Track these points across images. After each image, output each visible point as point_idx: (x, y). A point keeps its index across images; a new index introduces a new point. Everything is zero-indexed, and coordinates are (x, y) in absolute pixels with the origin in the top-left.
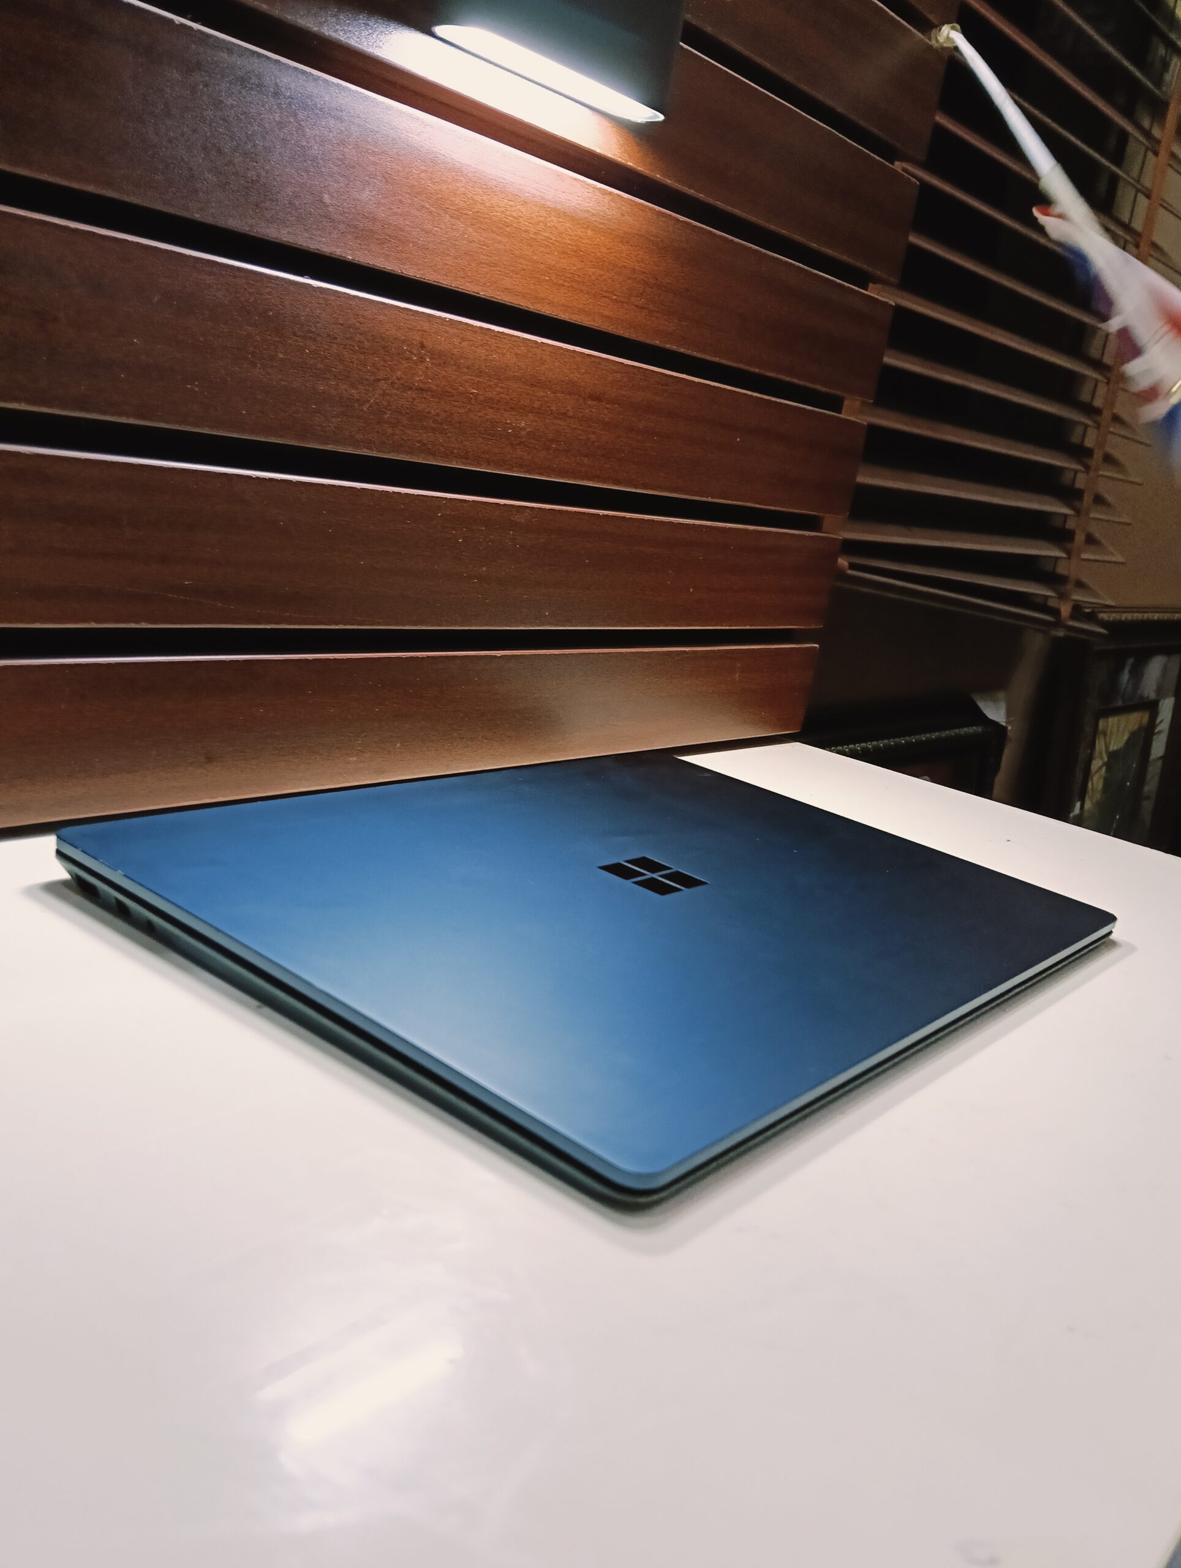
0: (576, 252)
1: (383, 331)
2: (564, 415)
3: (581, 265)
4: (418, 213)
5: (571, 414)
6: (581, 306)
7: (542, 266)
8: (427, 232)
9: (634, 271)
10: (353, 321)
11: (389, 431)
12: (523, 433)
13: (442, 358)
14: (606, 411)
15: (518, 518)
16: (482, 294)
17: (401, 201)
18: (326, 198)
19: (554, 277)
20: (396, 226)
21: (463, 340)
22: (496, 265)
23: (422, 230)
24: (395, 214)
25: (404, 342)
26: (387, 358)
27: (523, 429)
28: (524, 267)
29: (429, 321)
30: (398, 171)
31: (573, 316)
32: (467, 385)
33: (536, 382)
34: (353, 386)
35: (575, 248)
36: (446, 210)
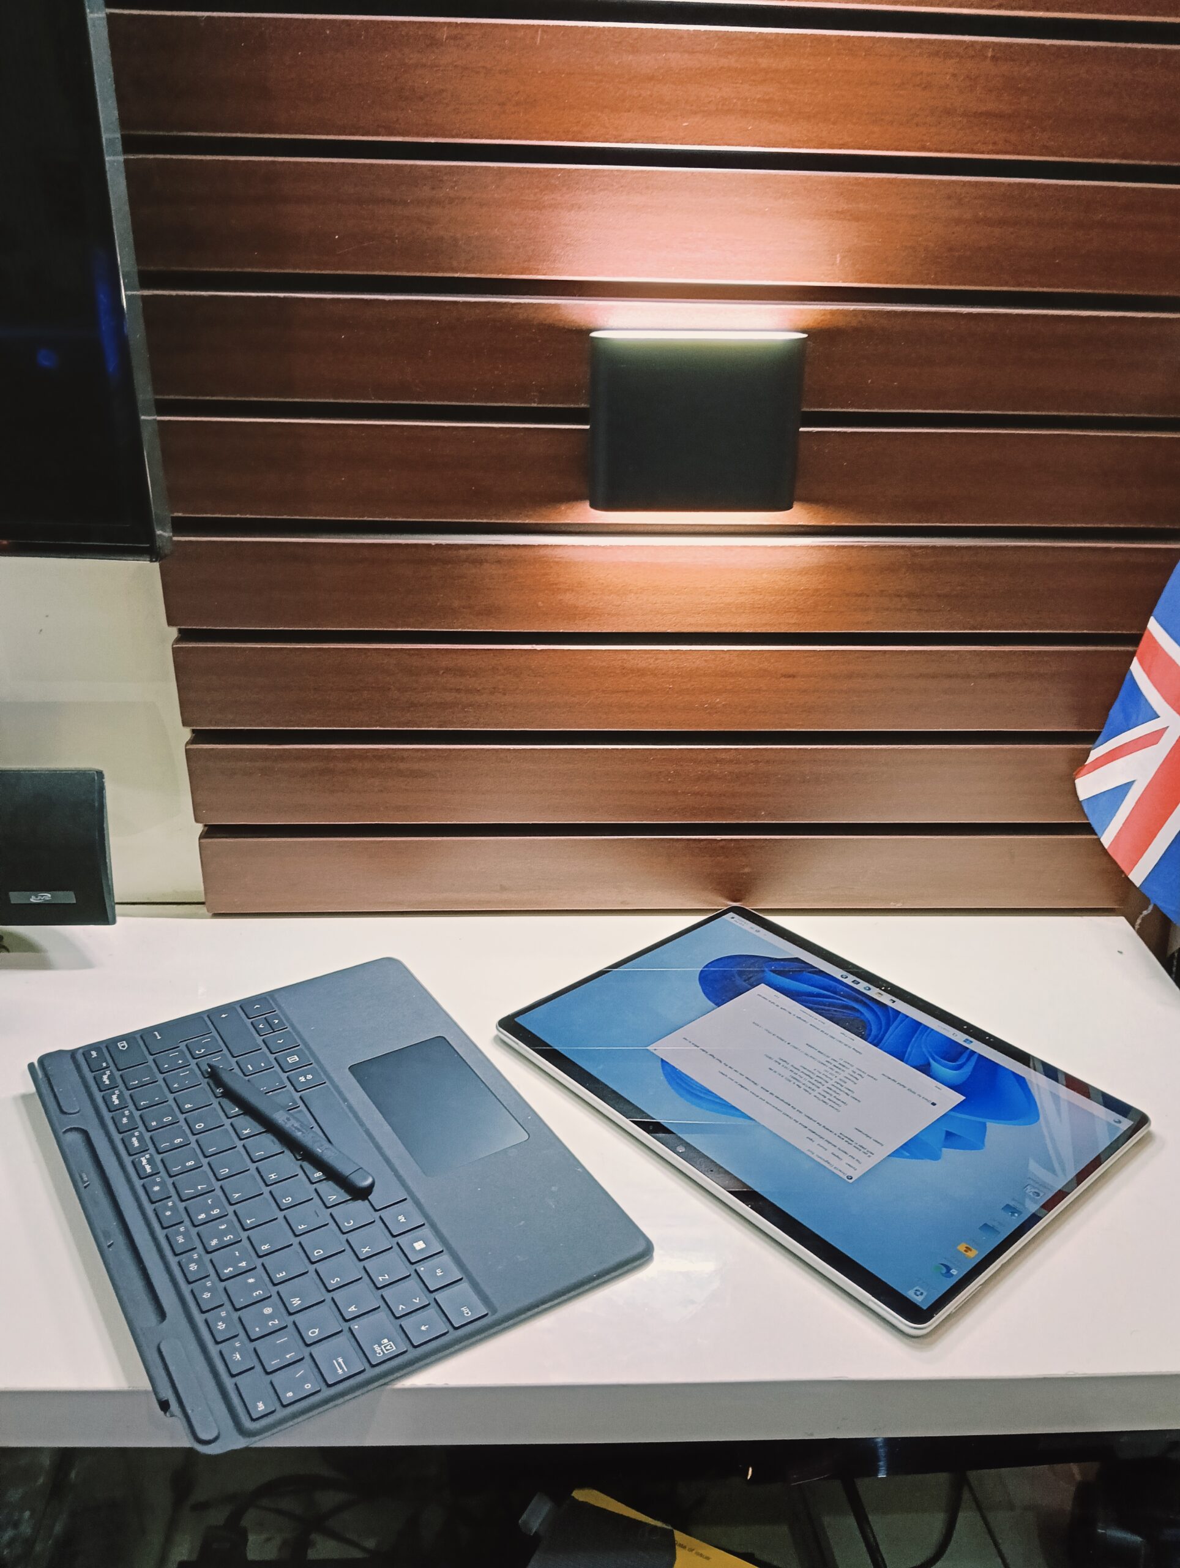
0: (753, 590)
1: (591, 664)
2: (759, 690)
3: (761, 597)
4: (608, 597)
5: (765, 688)
6: (764, 622)
7: (722, 605)
8: (617, 606)
9: (817, 590)
10: (569, 663)
11: (604, 716)
12: (720, 705)
13: (641, 672)
14: (802, 683)
15: (723, 756)
16: (669, 631)
17: (594, 594)
18: (540, 604)
19: (733, 610)
20: (593, 608)
21: (656, 659)
22: (678, 612)
23: (613, 606)
24: (591, 601)
25: (608, 667)
26: (596, 678)
27: (718, 703)
28: (704, 609)
29: (627, 654)
30: (589, 578)
31: (757, 629)
32: (663, 684)
33: (726, 674)
34: (573, 696)
35: (752, 588)
36: (631, 591)
